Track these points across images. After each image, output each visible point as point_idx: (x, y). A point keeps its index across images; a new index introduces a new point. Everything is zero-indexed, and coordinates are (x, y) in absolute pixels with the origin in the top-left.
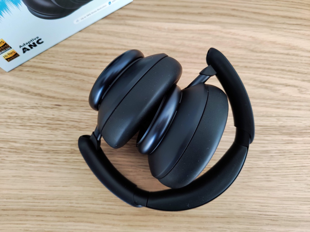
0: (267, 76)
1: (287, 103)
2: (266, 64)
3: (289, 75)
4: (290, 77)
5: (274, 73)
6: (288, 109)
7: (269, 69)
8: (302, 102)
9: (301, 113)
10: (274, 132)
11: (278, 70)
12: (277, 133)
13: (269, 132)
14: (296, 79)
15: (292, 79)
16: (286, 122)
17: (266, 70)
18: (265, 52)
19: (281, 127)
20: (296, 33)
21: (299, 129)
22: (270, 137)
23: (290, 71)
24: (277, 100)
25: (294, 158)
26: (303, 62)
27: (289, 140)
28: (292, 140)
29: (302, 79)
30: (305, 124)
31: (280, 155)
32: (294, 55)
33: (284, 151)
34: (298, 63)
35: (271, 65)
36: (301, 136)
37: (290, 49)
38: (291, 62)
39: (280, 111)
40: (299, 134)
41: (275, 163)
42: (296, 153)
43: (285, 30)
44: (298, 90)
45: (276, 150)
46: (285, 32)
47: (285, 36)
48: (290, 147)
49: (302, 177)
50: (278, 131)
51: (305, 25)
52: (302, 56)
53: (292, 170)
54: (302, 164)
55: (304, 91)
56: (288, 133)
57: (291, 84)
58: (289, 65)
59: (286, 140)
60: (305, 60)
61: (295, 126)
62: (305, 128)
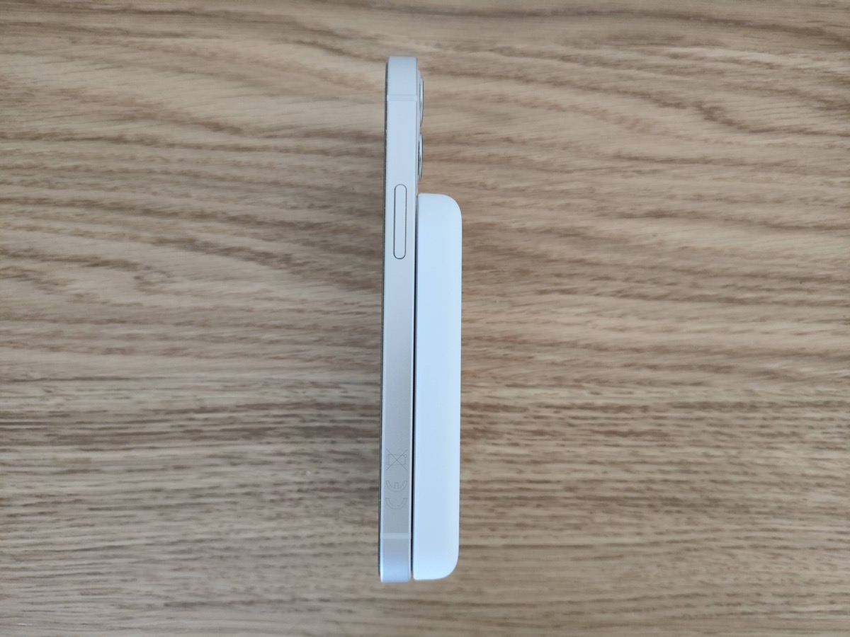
0: (32, 229)
1: (87, 328)
2: (33, 184)
3: (110, 223)
4: (114, 230)
5: (57, 218)
6: (91, 351)
7: (41, 202)
8: (144, 323)
9: (135, 363)
10: (29, 436)
11: (72, 204)
12: (39, 437)
13: (15, 436)
14: (134, 238)
15: (117, 237)
16: (77, 397)
17: (30, 208)
18: (37, 138)
19: (57, 416)
20: (166, 50)
21: (118, 423)
22: (16, 451)
23: (117, 207)
24: (54, 321)
25: (89, 521)
26: (174, 167)
27: (76, 461)
28: (87, 461)
29: (158, 235)
30: (140, 403)
31: (42, 514)
32: (142, 141)
33: (57, 499)
34: (151, 172)
35: (51, 187)
36: (122, 446)
37: (131, 118)
38: (126, 171)
39: (60, 360)
40: (117, 439)
41: (21, 537)
42: (98, 504)
43: (124, 40)
44: (137, 278)
45: (30, 495)
46: (126, 46)
47: (119, 65)
48: (76, 485)
49: (105, 581)
50: (45, 429)
51: (207, 15)
52: (171, 145)
53: (76, 559)
54: (113, 540)
55: (157, 283)
56: (77, 436)
57: (112, 257)
58: (118, 183)
59: (67, 462)
60: (181, 161)
61: (105, 411)
62: (140, 419)
